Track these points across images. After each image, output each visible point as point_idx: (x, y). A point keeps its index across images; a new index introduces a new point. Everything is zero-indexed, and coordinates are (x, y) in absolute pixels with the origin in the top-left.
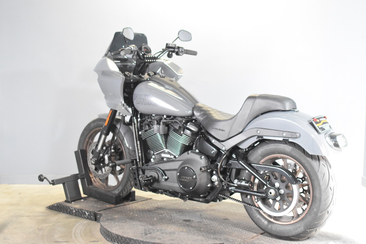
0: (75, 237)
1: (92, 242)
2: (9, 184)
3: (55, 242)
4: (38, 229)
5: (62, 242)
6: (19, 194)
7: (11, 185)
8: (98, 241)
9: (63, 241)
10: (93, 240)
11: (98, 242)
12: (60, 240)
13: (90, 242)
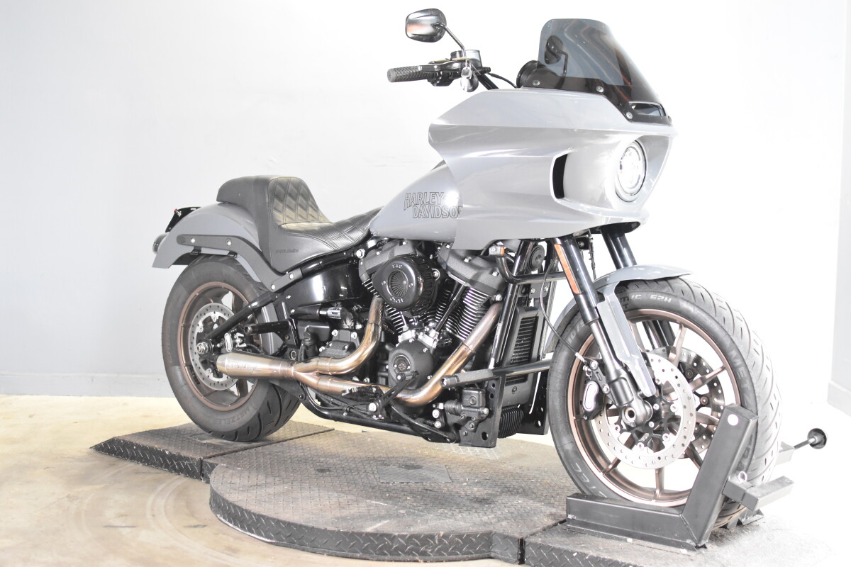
0: (153, 516)
1: (191, 527)
3: (106, 527)
4: (68, 497)
5: (121, 527)
6: (31, 416)
7: (13, 398)
8: (204, 526)
9: (124, 525)
10: (194, 522)
11: (204, 528)
12: (117, 522)
13: (185, 527)
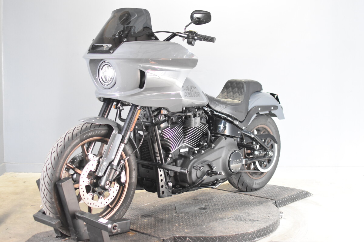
2: (15, 172)
7: (17, 174)
